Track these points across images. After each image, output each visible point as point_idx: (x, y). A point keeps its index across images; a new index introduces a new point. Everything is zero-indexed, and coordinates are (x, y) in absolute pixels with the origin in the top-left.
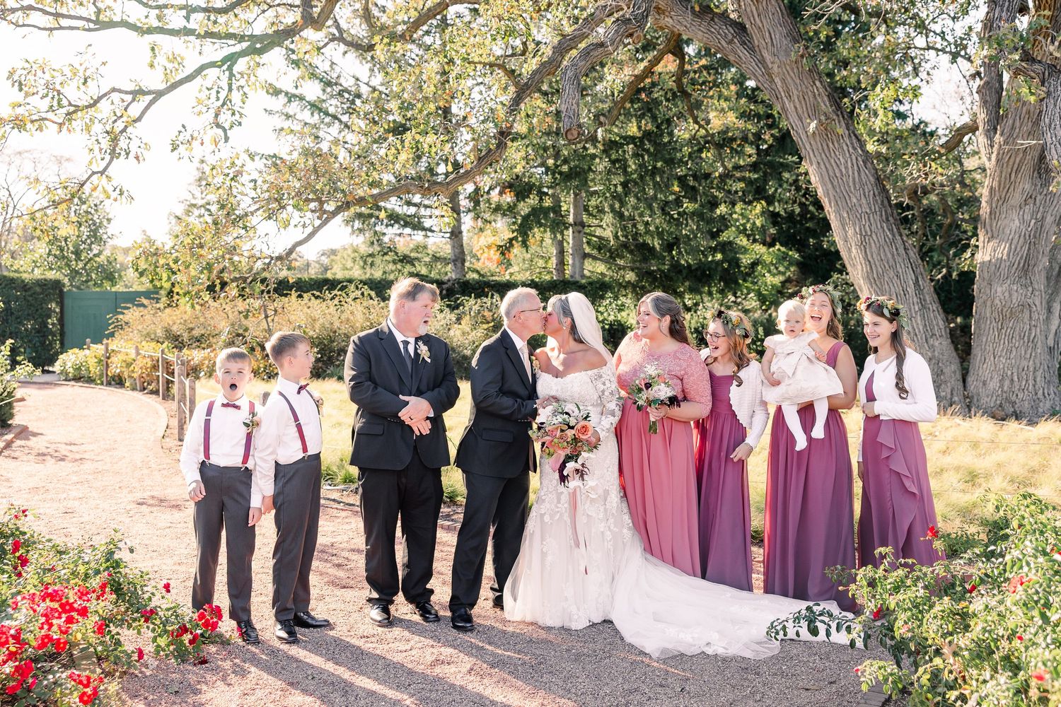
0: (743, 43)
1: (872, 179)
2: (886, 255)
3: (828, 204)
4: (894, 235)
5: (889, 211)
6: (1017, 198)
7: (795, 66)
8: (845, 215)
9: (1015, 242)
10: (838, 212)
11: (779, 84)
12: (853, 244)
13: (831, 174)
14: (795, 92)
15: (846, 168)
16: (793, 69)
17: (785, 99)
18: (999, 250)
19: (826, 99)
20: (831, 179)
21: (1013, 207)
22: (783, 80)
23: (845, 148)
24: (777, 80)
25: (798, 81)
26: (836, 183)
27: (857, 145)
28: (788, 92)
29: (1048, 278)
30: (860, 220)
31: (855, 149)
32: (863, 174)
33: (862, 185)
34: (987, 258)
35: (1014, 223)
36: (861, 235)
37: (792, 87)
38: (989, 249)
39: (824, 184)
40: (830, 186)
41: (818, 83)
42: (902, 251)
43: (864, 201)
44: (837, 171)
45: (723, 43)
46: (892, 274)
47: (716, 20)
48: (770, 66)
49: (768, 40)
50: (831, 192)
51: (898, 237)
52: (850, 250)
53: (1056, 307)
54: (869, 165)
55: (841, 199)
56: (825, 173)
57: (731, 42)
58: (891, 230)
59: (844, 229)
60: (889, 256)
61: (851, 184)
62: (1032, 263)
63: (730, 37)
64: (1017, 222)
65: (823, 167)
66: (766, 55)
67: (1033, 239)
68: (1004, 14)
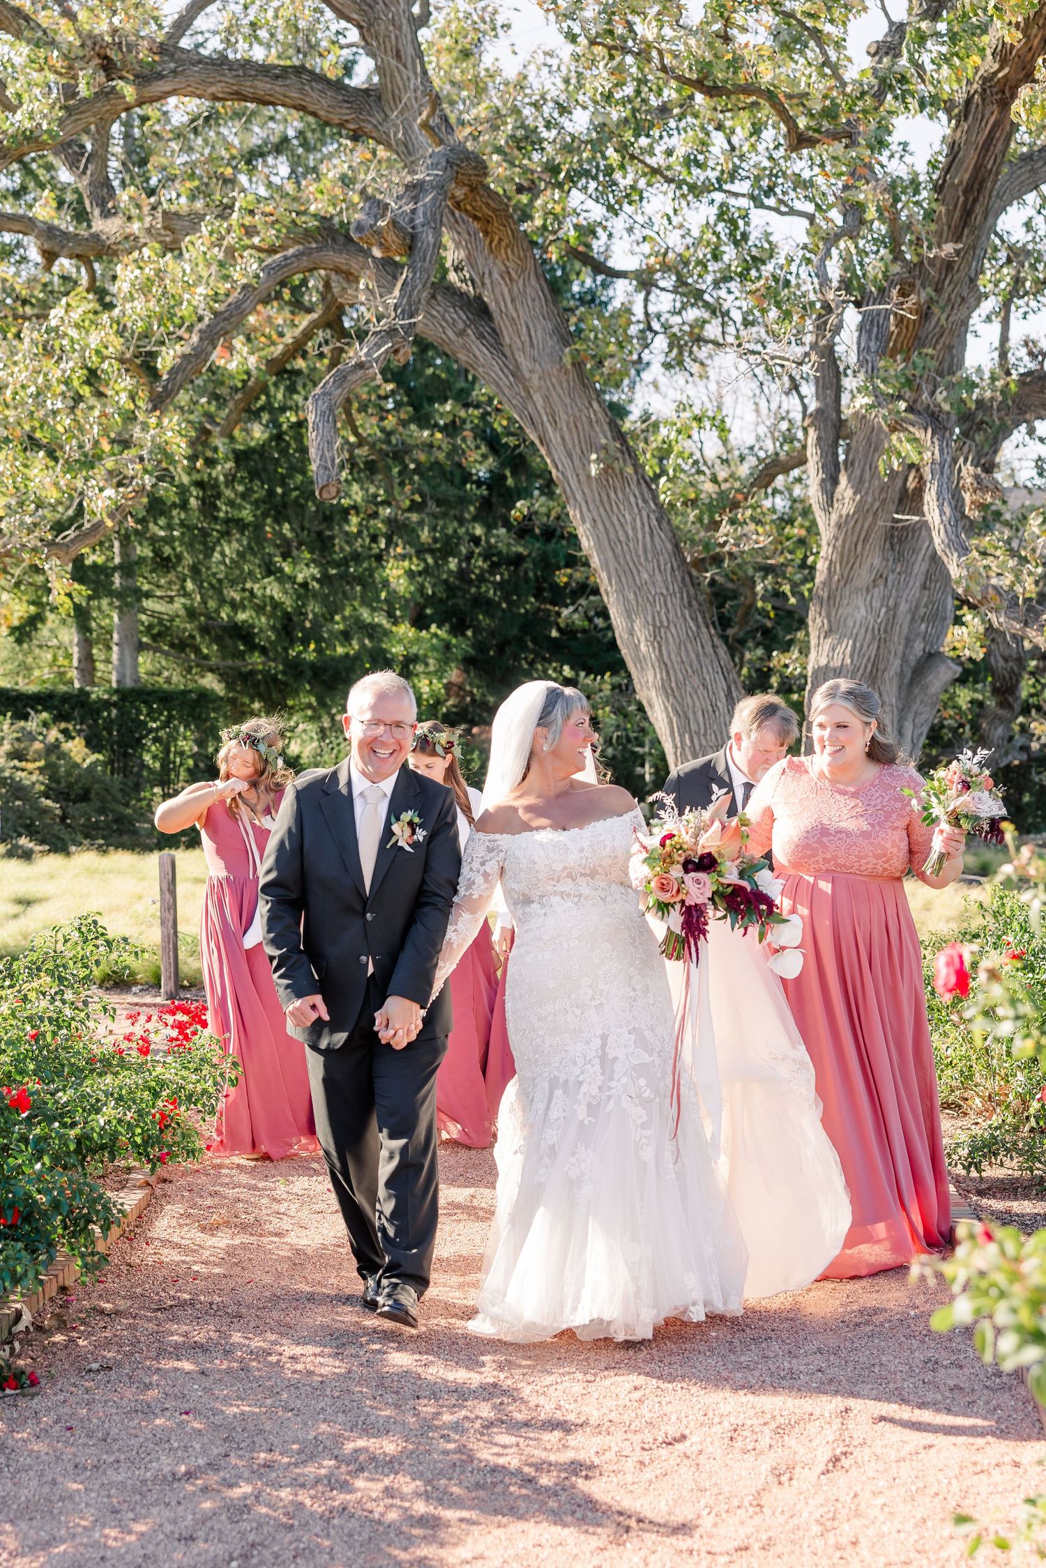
0: (481, 336)
1: (669, 546)
2: (688, 655)
3: (606, 581)
4: (698, 627)
5: (692, 591)
6: (863, 576)
7: (563, 378)
8: (632, 596)
9: (860, 637)
10: (621, 591)
11: (540, 402)
12: (642, 639)
13: (612, 536)
14: (564, 416)
15: (634, 529)
16: (561, 383)
17: (548, 425)
18: (839, 650)
19: (606, 427)
20: (610, 544)
21: (858, 590)
22: (547, 398)
23: (632, 500)
24: (537, 397)
25: (568, 401)
26: (618, 551)
27: (648, 496)
28: (553, 416)
29: (900, 687)
30: (653, 604)
31: (645, 501)
32: (657, 539)
33: (656, 554)
34: (823, 662)
35: (859, 611)
36: (654, 625)
37: (559, 409)
38: (826, 647)
39: (601, 551)
40: (610, 554)
41: (595, 405)
42: (709, 649)
43: (659, 577)
44: (621, 533)
45: (450, 333)
46: (696, 682)
47: (439, 298)
48: (527, 375)
49: (525, 338)
50: (612, 564)
51: (704, 630)
52: (637, 647)
53: (908, 726)
54: (665, 525)
55: (625, 573)
56: (603, 536)
57: (461, 334)
58: (695, 620)
59: (629, 617)
60: (693, 656)
61: (641, 552)
62: (881, 667)
63: (461, 325)
64: (863, 610)
65: (600, 526)
66: (521, 358)
67: (882, 636)
68: (872, 344)
